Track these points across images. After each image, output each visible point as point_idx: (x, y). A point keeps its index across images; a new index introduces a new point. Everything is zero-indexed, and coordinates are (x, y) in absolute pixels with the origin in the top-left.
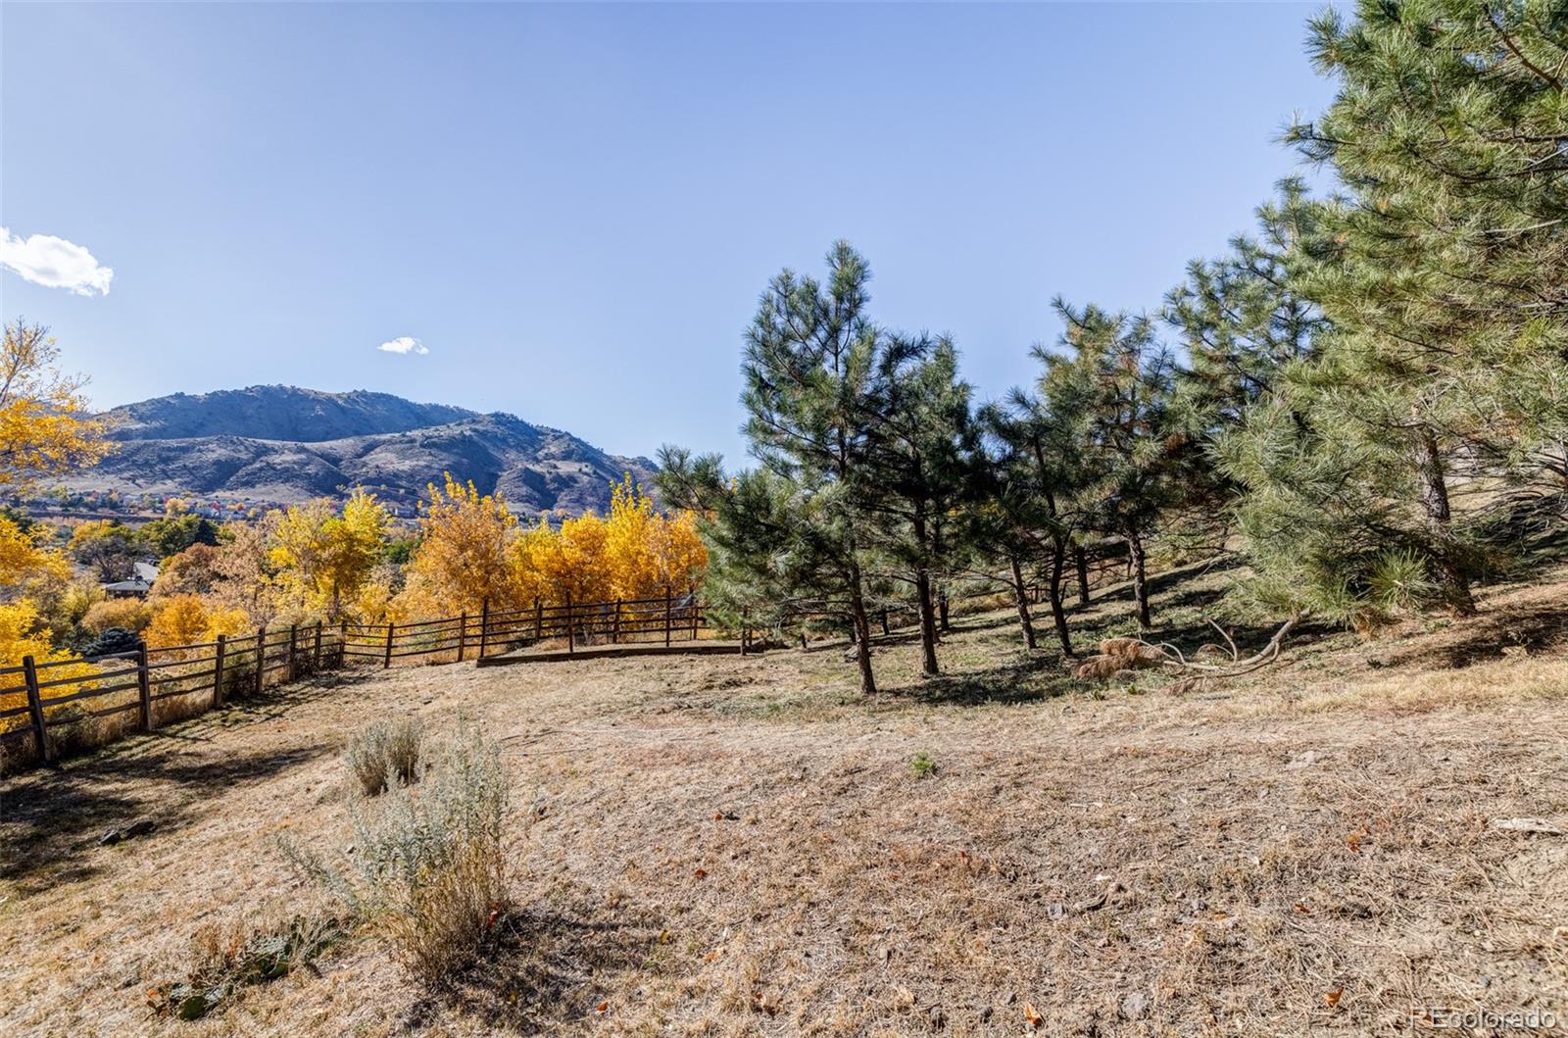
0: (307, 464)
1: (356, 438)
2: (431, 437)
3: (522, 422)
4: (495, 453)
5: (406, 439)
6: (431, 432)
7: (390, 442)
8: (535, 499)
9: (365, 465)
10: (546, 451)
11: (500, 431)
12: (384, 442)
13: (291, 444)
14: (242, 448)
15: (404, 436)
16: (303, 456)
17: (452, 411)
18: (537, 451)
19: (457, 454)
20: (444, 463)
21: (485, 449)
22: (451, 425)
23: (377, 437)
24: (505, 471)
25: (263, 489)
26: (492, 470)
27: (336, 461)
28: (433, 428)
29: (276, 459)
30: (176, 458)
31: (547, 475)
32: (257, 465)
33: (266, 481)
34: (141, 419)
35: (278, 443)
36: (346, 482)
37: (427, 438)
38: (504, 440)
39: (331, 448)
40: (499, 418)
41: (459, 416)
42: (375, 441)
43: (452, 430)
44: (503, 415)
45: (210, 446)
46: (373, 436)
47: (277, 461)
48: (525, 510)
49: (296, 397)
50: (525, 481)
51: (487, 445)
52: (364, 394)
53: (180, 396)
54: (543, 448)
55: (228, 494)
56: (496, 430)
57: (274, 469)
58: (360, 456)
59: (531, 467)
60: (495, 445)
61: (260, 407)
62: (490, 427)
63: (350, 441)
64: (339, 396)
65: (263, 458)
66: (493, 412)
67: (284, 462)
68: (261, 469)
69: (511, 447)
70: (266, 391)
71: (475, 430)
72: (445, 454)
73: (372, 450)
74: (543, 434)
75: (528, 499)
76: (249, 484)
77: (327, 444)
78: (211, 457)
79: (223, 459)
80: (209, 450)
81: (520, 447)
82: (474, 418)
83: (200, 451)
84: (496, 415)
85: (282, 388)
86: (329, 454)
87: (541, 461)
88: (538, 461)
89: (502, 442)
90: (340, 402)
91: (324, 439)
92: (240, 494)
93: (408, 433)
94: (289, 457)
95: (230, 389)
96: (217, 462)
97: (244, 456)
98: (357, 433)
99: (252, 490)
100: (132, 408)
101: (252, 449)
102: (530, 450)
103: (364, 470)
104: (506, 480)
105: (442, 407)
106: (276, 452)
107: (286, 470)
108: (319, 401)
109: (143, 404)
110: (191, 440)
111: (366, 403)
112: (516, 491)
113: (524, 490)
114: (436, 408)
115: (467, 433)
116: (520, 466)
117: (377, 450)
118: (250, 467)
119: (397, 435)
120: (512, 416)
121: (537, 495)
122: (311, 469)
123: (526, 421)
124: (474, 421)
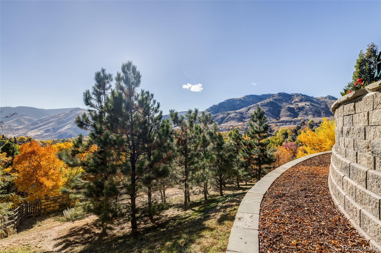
0: (237, 116)
1: (246, 107)
2: (263, 103)
3: (287, 94)
4: (279, 104)
5: (257, 105)
6: (263, 102)
7: (253, 107)
8: (292, 115)
9: (248, 113)
10: (294, 101)
11: (280, 98)
12: (252, 107)
13: (233, 111)
14: (225, 114)
15: (256, 104)
16: (236, 114)
17: (268, 95)
18: (291, 101)
19: (269, 107)
20: (266, 110)
21: (277, 104)
22: (267, 99)
23: (250, 106)
24: (283, 109)
25: (229, 122)
26: (279, 109)
27: (242, 114)
28: (263, 101)
29: (231, 115)
30: (215, 118)
31: (295, 108)
32: (228, 117)
33: (230, 120)
34: (209, 112)
35: (231, 112)
36: (245, 118)
37: (262, 104)
38: (282, 100)
39: (241, 111)
40: (280, 94)
41: (269, 96)
42: (250, 107)
43: (268, 100)
44: (281, 93)
47: (231, 116)
48: (289, 119)
49: (234, 100)
50: (289, 111)
51: (277, 102)
52: (247, 96)
53: (214, 105)
54: (293, 100)
55: (223, 124)
56: (279, 98)
57: (231, 118)
58: (247, 111)
59: (290, 106)
60: (279, 102)
61: (227, 104)
62: (277, 98)
63: (245, 108)
64: (242, 98)
65: (229, 116)
66: (278, 93)
67: (232, 116)
68: (228, 118)
69: (284, 102)
70: (228, 100)
71: (274, 99)
72: (266, 107)
73: (250, 109)
74: (293, 96)
75: (290, 116)
76: (227, 122)
77: (240, 110)
78: (220, 117)
79: (222, 117)
81: (286, 101)
82: (273, 96)
83: (218, 116)
84: (279, 94)
85: (231, 99)
86: (241, 112)
87: (293, 104)
88: (292, 104)
89: (281, 101)
90: (242, 99)
91: (240, 109)
92: (225, 124)
93: (257, 104)
94: (233, 114)
95: (222, 102)
96: (221, 118)
97: (225, 116)
98: (246, 106)
99: (227, 123)
100: (207, 110)
101: (226, 114)
102: (290, 101)
103: (248, 115)
104: (283, 112)
105: (265, 95)
106: (231, 114)
107: (233, 117)
108: (238, 100)
109: (209, 108)
110: (216, 114)
111: (248, 98)
112: (286, 114)
113: (288, 113)
114: (264, 95)
115: (271, 100)
116: (287, 107)
117: (251, 109)
118: (227, 118)
119: (255, 105)
120: (283, 93)
121: (292, 114)
122: (238, 117)
123: (288, 93)
124: (273, 97)
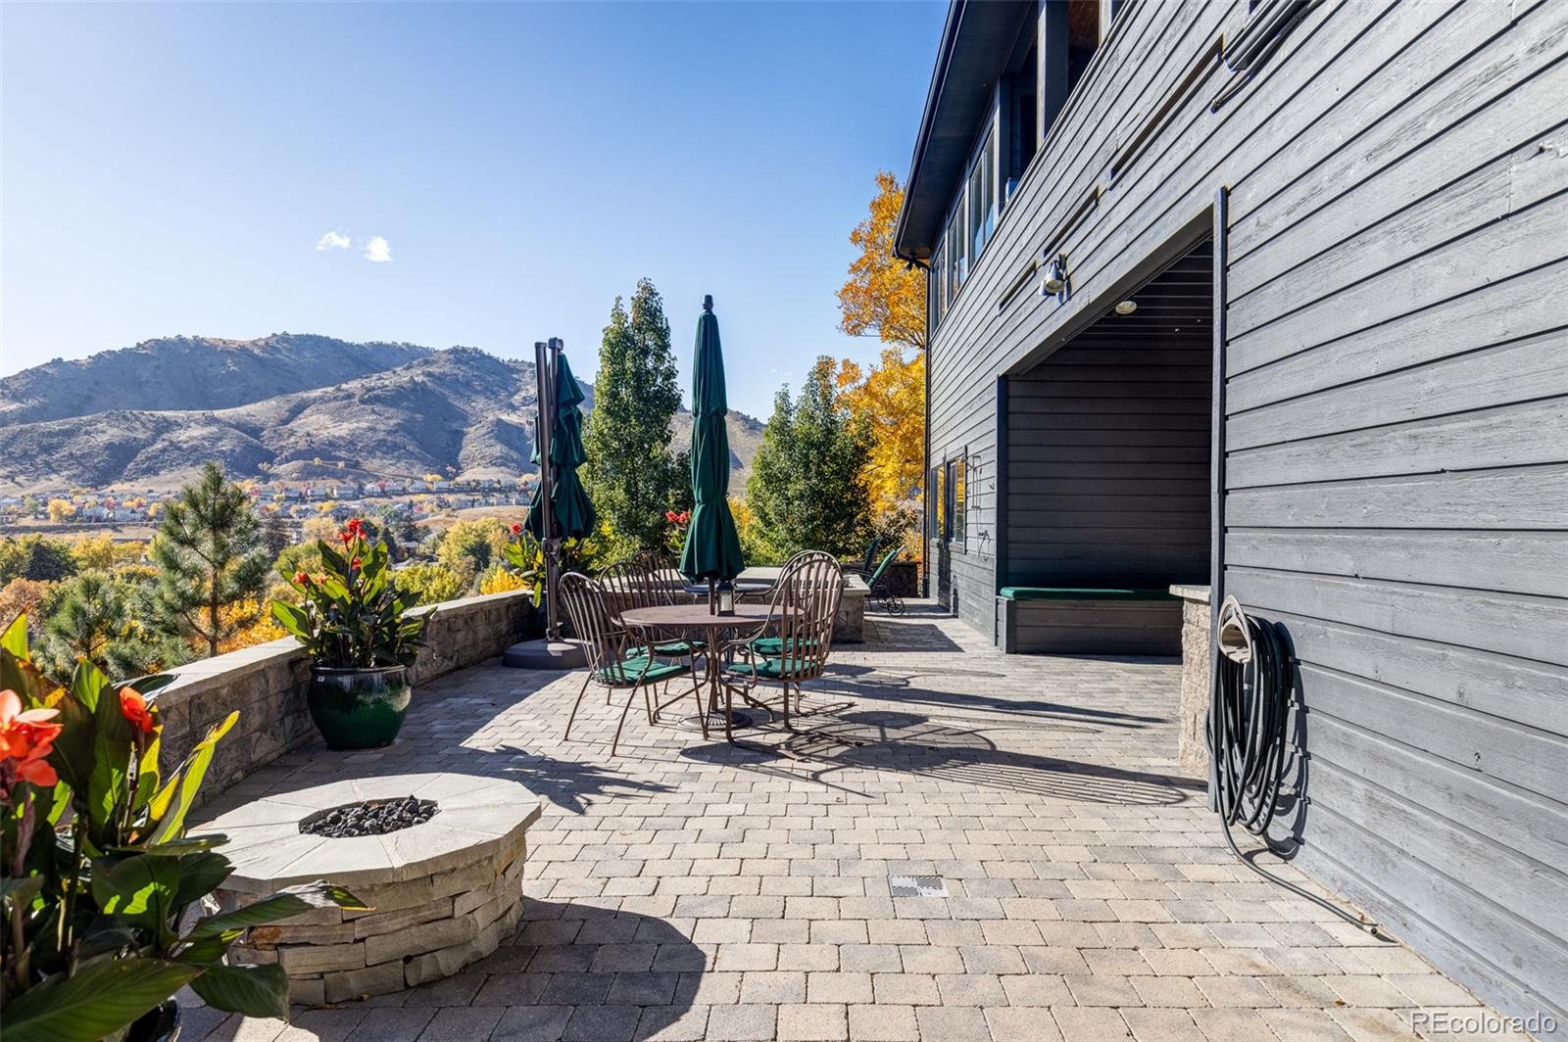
0: (220, 439)
1: (278, 398)
2: (374, 389)
3: (490, 357)
4: (456, 403)
5: (341, 394)
6: (373, 381)
7: (322, 400)
8: (513, 461)
9: (292, 433)
10: (523, 394)
11: (460, 372)
12: (315, 401)
13: (198, 414)
14: (137, 425)
15: (339, 390)
16: (214, 429)
17: (401, 349)
18: (511, 395)
19: (408, 408)
20: (392, 422)
21: (444, 398)
22: (398, 369)
23: (305, 395)
24: (472, 426)
25: (169, 476)
26: (455, 426)
27: (255, 431)
28: (375, 376)
29: (181, 436)
30: (60, 445)
31: (527, 426)
32: (159, 446)
33: (172, 465)
35: (182, 414)
36: (270, 458)
37: (369, 390)
38: (468, 384)
39: (249, 415)
40: (459, 355)
41: (408, 355)
42: (303, 400)
43: (399, 377)
44: (464, 350)
45: (99, 426)
46: (300, 394)
47: (183, 438)
48: (500, 476)
49: (200, 350)
50: (498, 438)
51: (446, 392)
52: (285, 338)
53: (57, 362)
54: (519, 390)
55: (127, 486)
56: (456, 371)
57: (179, 449)
58: (286, 422)
59: (504, 417)
60: (457, 392)
61: (157, 367)
62: (448, 369)
63: (273, 402)
64: (254, 343)
65: (165, 436)
66: (450, 346)
67: (192, 438)
68: (164, 450)
69: (477, 393)
70: (162, 346)
71: (429, 375)
72: (392, 410)
73: (301, 412)
74: (518, 371)
75: (502, 462)
76: (151, 471)
77: (243, 410)
78: (102, 439)
79: (116, 441)
80: (97, 431)
81: (489, 392)
82: (423, 356)
83: (87, 433)
84: (455, 351)
85: (181, 340)
86: (246, 423)
87: (518, 409)
88: (513, 408)
89: (464, 387)
90: (256, 351)
91: (241, 404)
92: (140, 486)
93: (344, 386)
94: (197, 432)
95: (117, 348)
96: (110, 446)
97: (141, 435)
98: (282, 392)
99: (155, 478)
101: (151, 426)
102: (503, 394)
103: (292, 439)
104: (475, 443)
105: (387, 346)
106: (180, 426)
107: (195, 448)
108: (230, 353)
110: (76, 419)
111: (289, 350)
112: (488, 451)
113: (498, 449)
114: (379, 347)
115: (419, 379)
116: (491, 418)
117: (307, 412)
118: (150, 449)
119: (330, 389)
120: (475, 349)
121: (515, 455)
122: (225, 445)
123: (495, 355)
124: (426, 362)
